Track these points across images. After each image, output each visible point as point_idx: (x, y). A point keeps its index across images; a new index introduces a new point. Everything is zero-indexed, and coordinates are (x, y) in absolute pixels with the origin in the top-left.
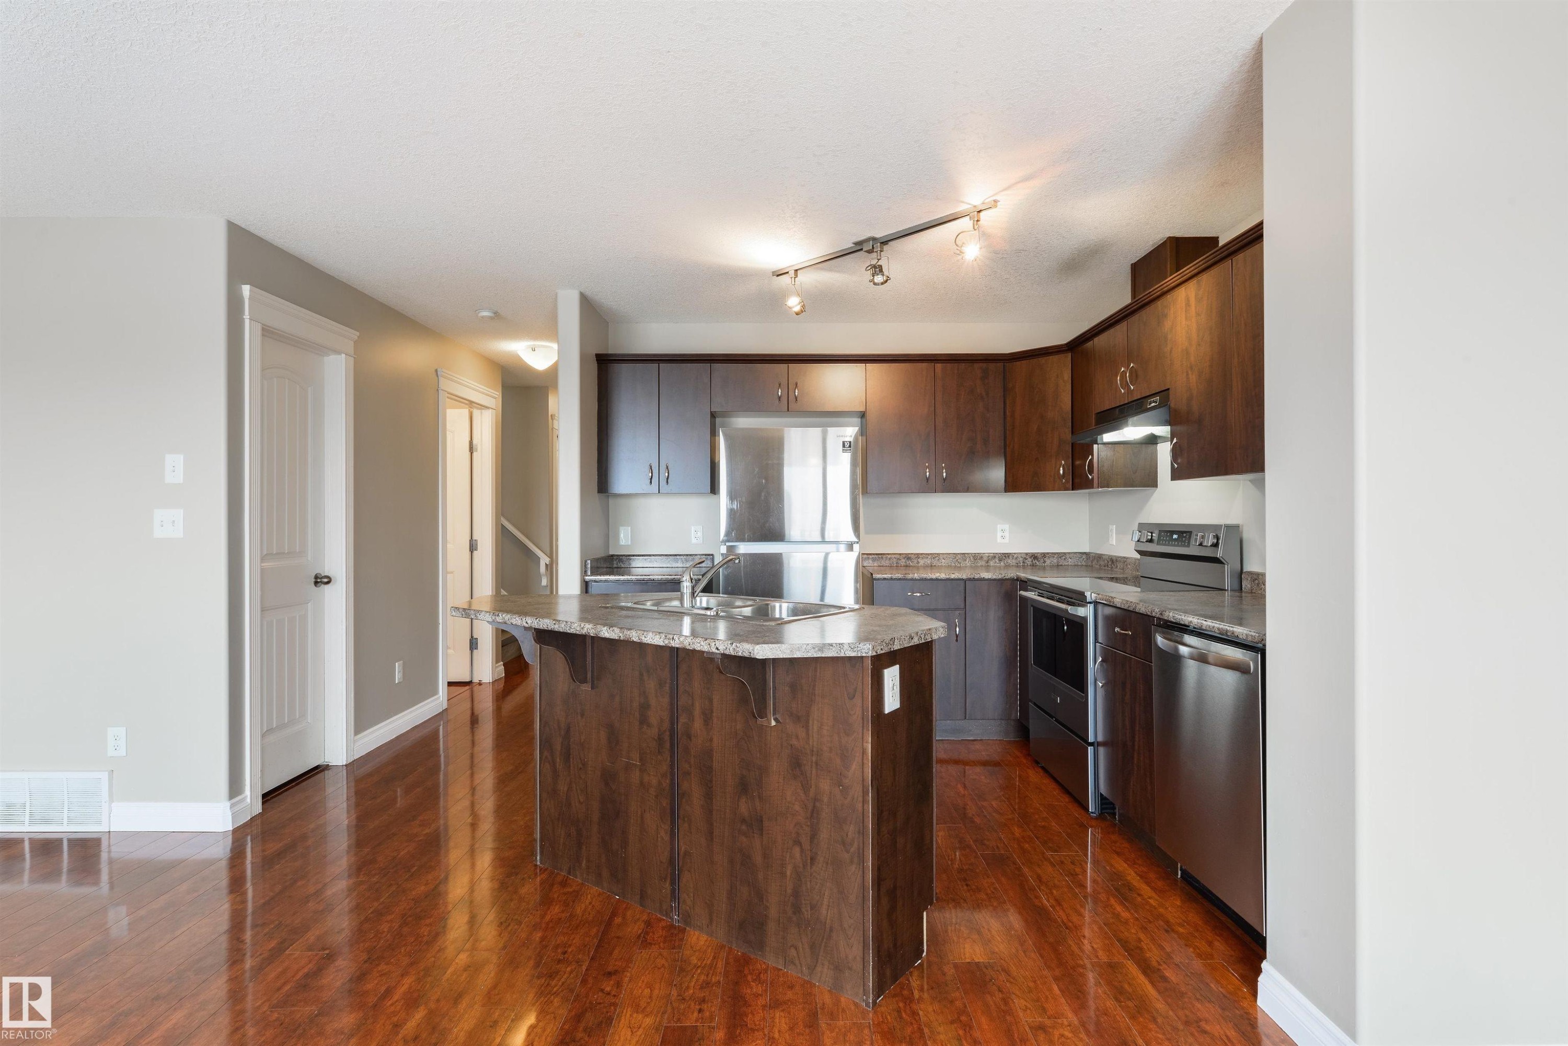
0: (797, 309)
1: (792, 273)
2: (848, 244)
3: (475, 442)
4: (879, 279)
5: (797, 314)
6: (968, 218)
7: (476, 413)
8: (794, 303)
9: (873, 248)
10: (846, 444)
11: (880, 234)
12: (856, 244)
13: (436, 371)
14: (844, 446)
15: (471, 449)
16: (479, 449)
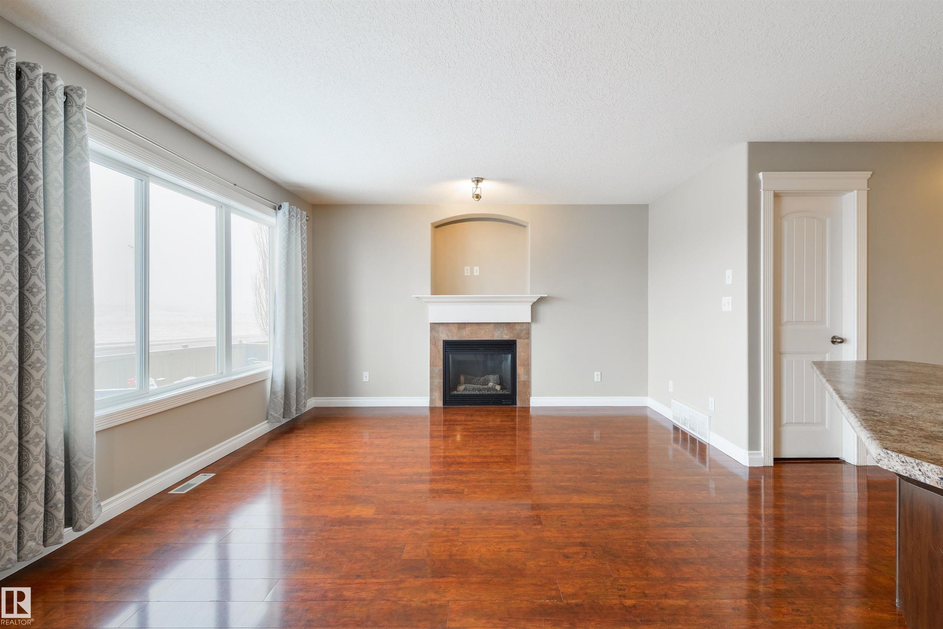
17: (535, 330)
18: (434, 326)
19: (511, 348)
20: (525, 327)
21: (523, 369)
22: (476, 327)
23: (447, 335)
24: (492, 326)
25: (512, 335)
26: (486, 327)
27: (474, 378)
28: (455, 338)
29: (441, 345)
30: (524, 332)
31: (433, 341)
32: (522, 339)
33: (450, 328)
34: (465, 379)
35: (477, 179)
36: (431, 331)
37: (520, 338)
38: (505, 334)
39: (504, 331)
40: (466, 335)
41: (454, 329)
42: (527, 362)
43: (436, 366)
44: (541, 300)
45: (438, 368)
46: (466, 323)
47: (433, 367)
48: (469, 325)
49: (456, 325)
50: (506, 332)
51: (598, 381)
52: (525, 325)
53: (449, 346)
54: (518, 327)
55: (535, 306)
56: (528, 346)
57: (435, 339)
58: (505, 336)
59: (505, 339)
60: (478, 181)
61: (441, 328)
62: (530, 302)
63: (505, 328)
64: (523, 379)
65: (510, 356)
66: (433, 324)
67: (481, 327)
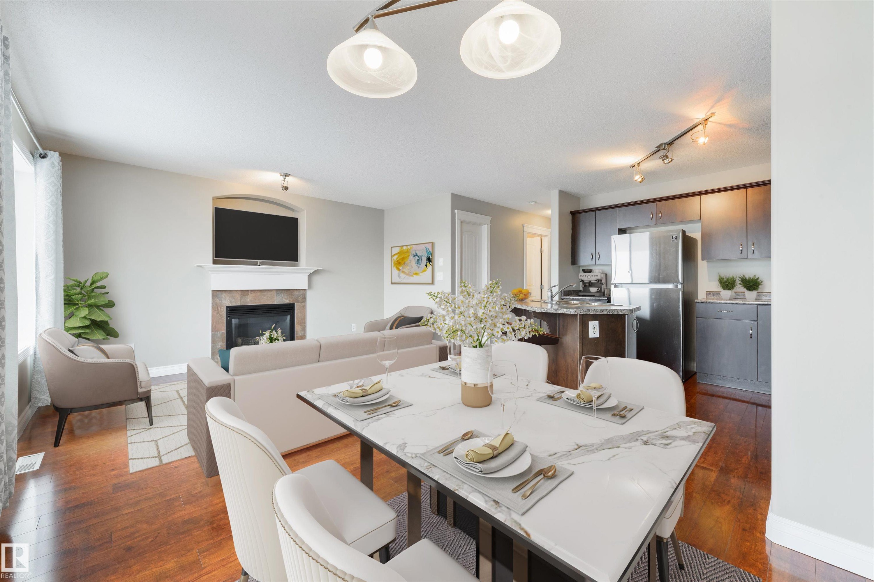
0: (640, 180)
1: (636, 165)
2: (655, 149)
3: (543, 249)
4: (667, 161)
5: (640, 182)
6: (701, 125)
7: (543, 238)
8: (638, 178)
9: (664, 147)
10: (674, 237)
11: (666, 140)
12: (657, 147)
13: (523, 225)
14: (673, 238)
15: (541, 252)
16: (544, 251)
17: (309, 295)
18: (216, 294)
19: (290, 310)
20: (301, 293)
21: (300, 327)
22: (259, 293)
23: (231, 302)
24: (274, 292)
25: (291, 300)
26: (269, 293)
27: (250, 340)
28: (239, 304)
29: (224, 311)
30: (301, 297)
31: (215, 308)
32: (300, 302)
33: (233, 295)
34: (242, 341)
35: (285, 174)
36: (213, 298)
37: (298, 302)
38: (285, 299)
39: (284, 296)
40: (250, 301)
41: (238, 296)
42: (303, 320)
43: (218, 331)
44: (316, 272)
45: (221, 332)
46: (249, 290)
47: (215, 331)
48: (252, 292)
49: (240, 292)
50: (286, 297)
51: (354, 330)
52: (302, 291)
53: (232, 311)
54: (296, 293)
55: (310, 276)
56: (304, 307)
57: (217, 305)
58: (285, 301)
59: (285, 303)
60: (286, 176)
61: (224, 295)
62: (308, 273)
63: (285, 294)
64: (300, 335)
65: (289, 317)
66: (215, 291)
67: (263, 294)
